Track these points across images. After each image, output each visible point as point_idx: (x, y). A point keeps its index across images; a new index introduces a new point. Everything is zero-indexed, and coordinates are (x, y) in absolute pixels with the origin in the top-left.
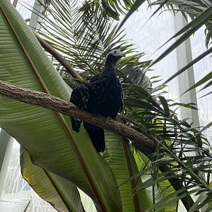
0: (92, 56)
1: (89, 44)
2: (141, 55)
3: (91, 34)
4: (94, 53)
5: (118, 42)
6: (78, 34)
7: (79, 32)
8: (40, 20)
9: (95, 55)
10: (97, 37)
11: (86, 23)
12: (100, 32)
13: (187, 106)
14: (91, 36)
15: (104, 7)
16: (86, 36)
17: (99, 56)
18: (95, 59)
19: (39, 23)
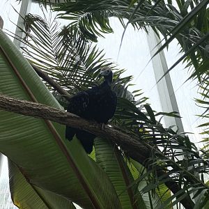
0: (76, 75)
1: (71, 65)
2: (121, 72)
3: (72, 55)
4: (76, 72)
5: (99, 61)
6: (59, 57)
7: (60, 55)
8: (22, 45)
9: (77, 74)
10: (78, 58)
11: (66, 47)
12: (81, 54)
13: (170, 114)
14: (72, 58)
15: (81, 30)
16: (67, 57)
17: (81, 75)
18: (78, 78)
19: (22, 48)
